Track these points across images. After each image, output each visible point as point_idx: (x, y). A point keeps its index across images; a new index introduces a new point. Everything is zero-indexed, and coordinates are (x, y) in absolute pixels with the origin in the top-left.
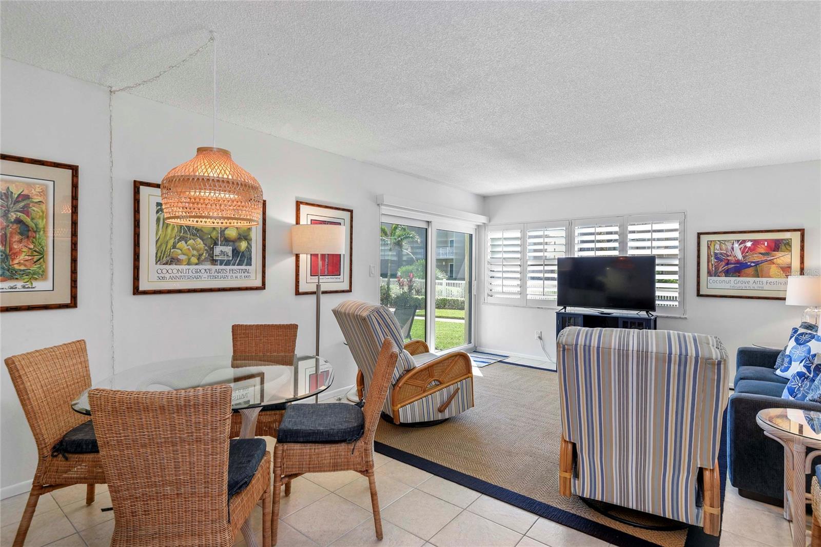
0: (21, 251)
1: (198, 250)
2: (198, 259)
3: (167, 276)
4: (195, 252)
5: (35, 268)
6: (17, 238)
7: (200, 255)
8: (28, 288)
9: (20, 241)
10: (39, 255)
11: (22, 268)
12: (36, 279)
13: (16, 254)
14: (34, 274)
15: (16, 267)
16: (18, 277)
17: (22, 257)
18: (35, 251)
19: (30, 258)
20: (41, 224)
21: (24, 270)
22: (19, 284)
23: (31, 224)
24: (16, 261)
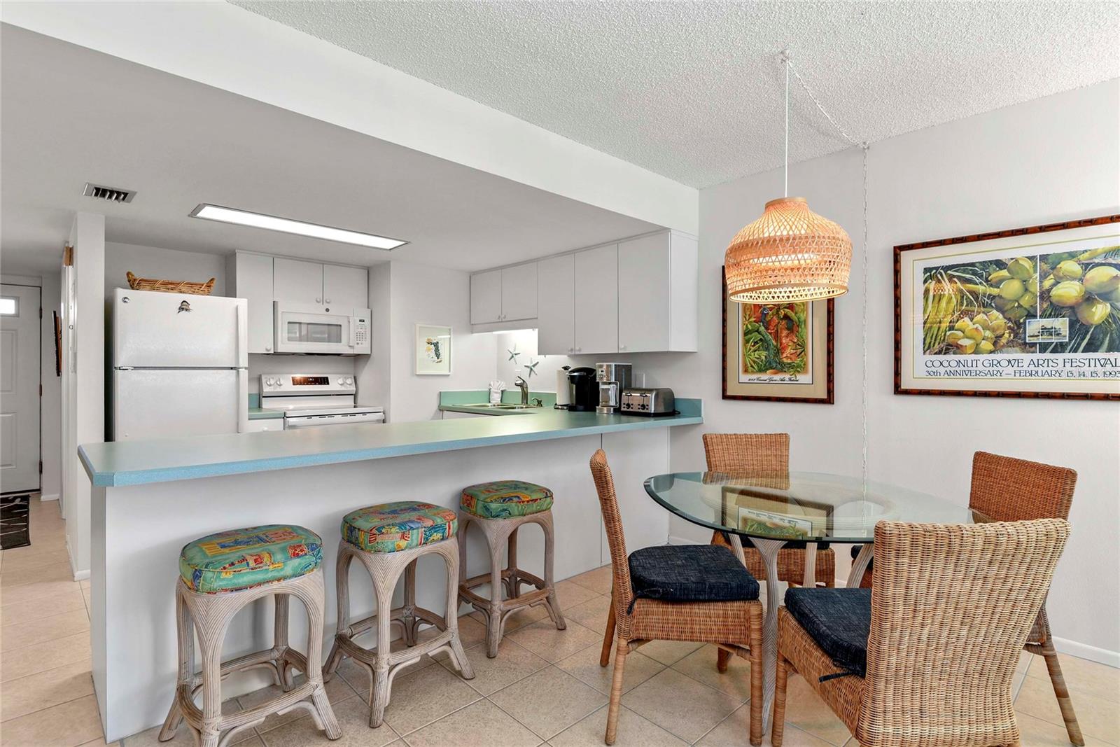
0: (788, 345)
1: (993, 330)
2: (995, 344)
3: (942, 370)
4: (988, 333)
5: (798, 361)
6: (785, 333)
7: (999, 337)
8: (793, 380)
9: (787, 337)
10: (801, 346)
11: (789, 361)
12: (799, 372)
13: (784, 349)
14: (798, 367)
15: (785, 360)
16: (786, 370)
17: (789, 351)
18: (798, 345)
19: (795, 351)
20: (802, 317)
21: (790, 364)
22: (787, 376)
23: (795, 318)
24: (785, 355)
